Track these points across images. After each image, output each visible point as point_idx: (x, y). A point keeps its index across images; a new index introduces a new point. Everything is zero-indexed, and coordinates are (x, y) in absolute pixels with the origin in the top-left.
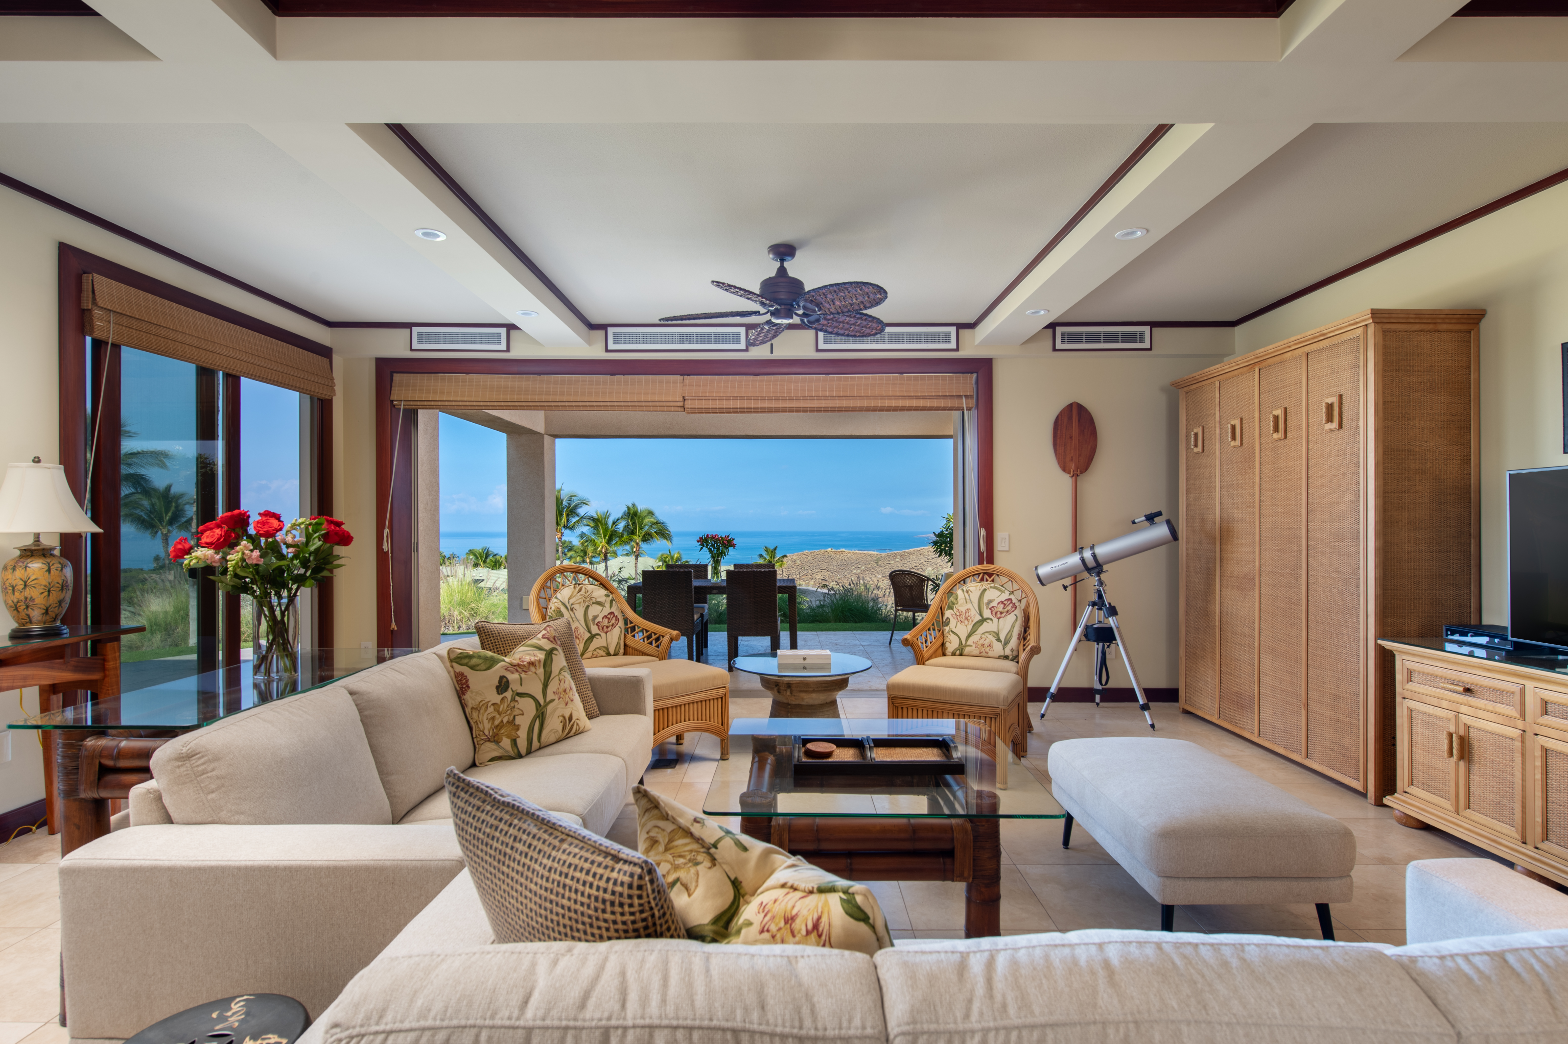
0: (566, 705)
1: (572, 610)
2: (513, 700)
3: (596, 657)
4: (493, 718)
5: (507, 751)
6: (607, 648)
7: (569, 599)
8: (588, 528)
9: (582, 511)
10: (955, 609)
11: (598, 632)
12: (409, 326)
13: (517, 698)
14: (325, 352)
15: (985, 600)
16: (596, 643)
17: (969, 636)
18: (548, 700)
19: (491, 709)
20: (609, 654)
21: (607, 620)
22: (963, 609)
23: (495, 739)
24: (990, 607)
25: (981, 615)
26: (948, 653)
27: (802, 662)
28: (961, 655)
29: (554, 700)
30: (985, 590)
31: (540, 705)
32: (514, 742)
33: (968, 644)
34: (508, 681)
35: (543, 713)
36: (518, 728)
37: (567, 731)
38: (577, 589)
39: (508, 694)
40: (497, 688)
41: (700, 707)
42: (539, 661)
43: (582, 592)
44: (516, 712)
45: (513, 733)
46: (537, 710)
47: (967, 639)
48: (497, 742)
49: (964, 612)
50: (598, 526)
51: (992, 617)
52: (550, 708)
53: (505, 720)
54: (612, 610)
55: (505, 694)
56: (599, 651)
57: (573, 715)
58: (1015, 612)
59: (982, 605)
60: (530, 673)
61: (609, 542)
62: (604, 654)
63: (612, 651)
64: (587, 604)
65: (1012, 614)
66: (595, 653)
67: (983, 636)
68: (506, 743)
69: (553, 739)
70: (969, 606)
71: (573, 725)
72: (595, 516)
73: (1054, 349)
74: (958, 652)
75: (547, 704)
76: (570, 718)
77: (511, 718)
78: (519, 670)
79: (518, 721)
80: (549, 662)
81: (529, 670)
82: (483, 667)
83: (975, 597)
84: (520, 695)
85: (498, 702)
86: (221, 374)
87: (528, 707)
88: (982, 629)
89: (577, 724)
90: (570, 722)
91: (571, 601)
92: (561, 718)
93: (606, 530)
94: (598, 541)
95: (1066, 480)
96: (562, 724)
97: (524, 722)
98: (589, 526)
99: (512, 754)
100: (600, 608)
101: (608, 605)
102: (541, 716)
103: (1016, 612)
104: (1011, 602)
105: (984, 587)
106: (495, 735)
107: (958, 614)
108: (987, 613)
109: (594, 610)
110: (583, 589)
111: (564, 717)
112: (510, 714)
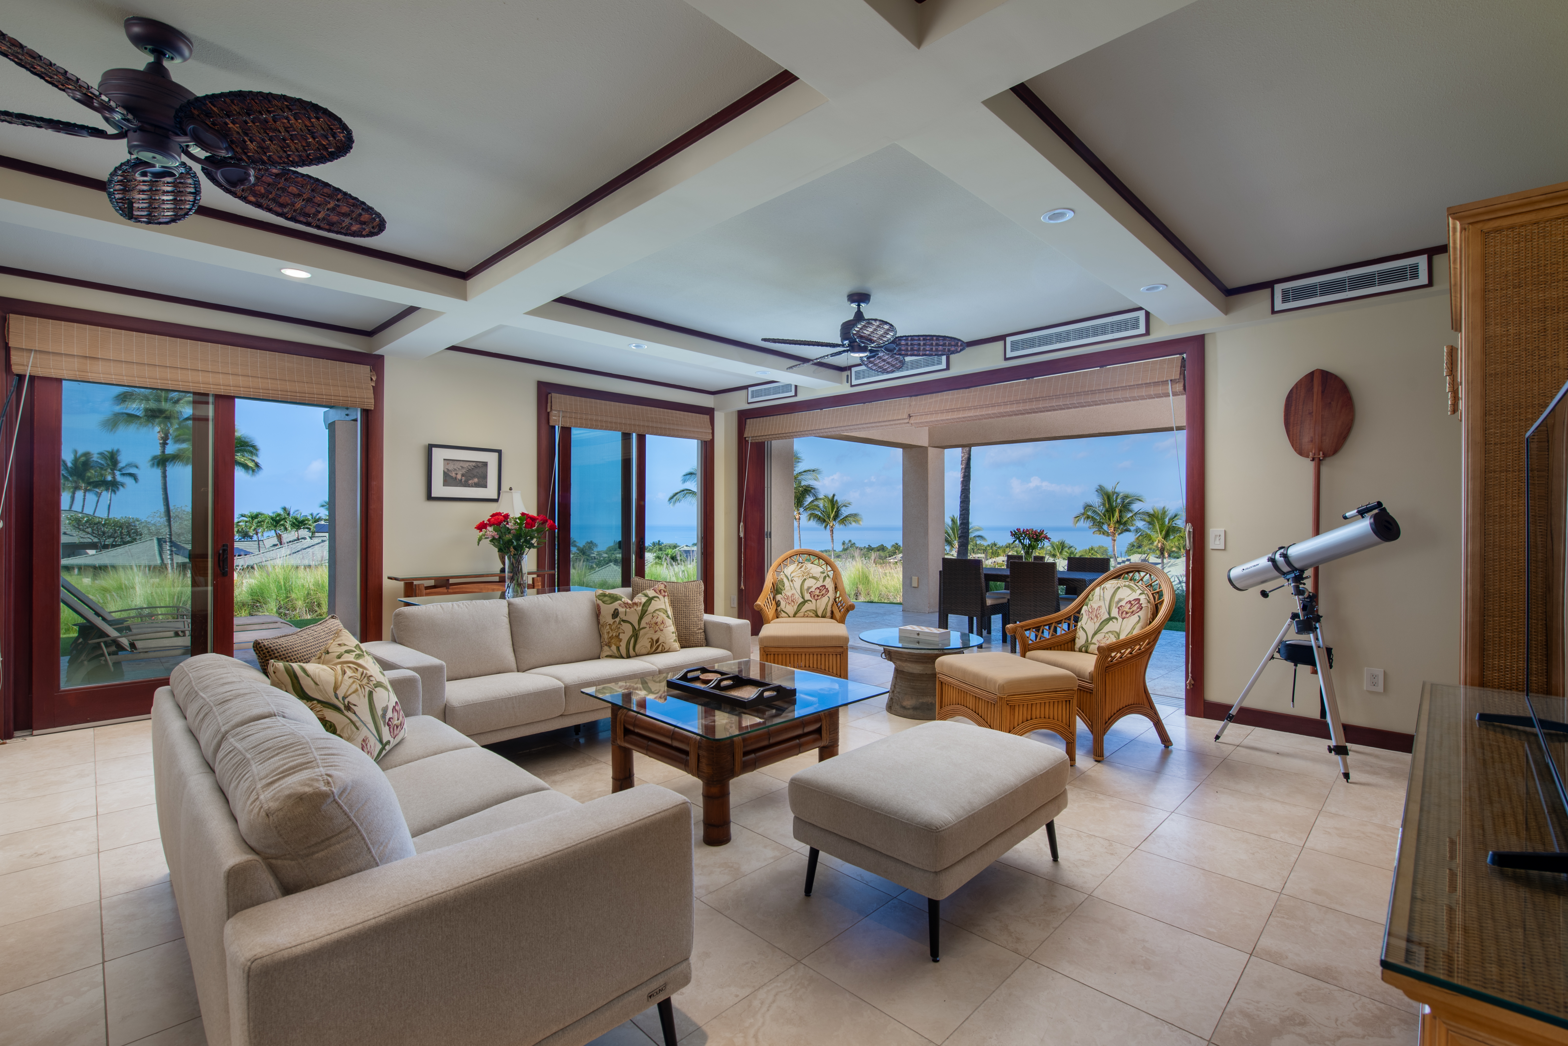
0: (655, 632)
1: (792, 581)
2: (620, 623)
3: (807, 617)
4: (609, 633)
5: (614, 653)
6: (816, 612)
7: (792, 573)
8: (1144, 523)
9: (1136, 507)
10: (1089, 606)
11: (810, 599)
12: (746, 387)
13: (622, 623)
14: (709, 412)
15: (1116, 599)
16: (807, 607)
17: (1095, 634)
18: (641, 627)
19: (608, 627)
20: (817, 616)
21: (818, 590)
22: (1095, 606)
23: (609, 645)
24: (1119, 606)
25: (1109, 613)
26: (1076, 649)
27: (917, 637)
28: (1086, 652)
29: (646, 628)
30: (1119, 588)
31: (635, 629)
32: (618, 648)
33: (1093, 642)
34: (618, 612)
35: (637, 634)
36: (620, 640)
37: (654, 649)
38: (799, 566)
39: (617, 620)
40: (613, 615)
41: (819, 658)
42: (641, 603)
43: (803, 569)
44: (621, 631)
45: (618, 643)
46: (633, 632)
47: (1092, 637)
48: (610, 647)
49: (1096, 609)
50: (1153, 521)
51: (1118, 617)
52: (642, 632)
53: (614, 635)
54: (824, 584)
55: (616, 619)
56: (810, 613)
57: (660, 639)
58: (1138, 614)
59: (1112, 603)
60: (632, 609)
61: (1166, 537)
62: (813, 615)
63: (820, 614)
64: (805, 577)
65: (1136, 615)
66: (806, 614)
67: (1107, 635)
68: (614, 648)
69: (644, 651)
70: (1101, 603)
71: (659, 646)
72: (1151, 512)
73: (1273, 312)
74: (1083, 649)
75: (640, 629)
76: (657, 641)
77: (617, 634)
78: (627, 606)
79: (621, 636)
80: (647, 604)
81: (633, 607)
82: (609, 602)
83: (1108, 595)
84: (624, 621)
85: (612, 624)
86: (634, 435)
87: (627, 630)
88: (1107, 628)
89: (663, 646)
90: (656, 643)
91: (792, 575)
92: (650, 640)
93: (1162, 525)
94: (1154, 535)
95: (1307, 466)
96: (650, 643)
97: (625, 638)
98: (1144, 520)
99: (617, 655)
100: (815, 581)
101: (821, 580)
102: (635, 635)
103: (1141, 613)
104: (1138, 603)
105: (1119, 585)
106: (609, 642)
107: (1090, 611)
108: (1115, 613)
109: (810, 583)
110: (804, 566)
111: (652, 640)
112: (617, 632)
